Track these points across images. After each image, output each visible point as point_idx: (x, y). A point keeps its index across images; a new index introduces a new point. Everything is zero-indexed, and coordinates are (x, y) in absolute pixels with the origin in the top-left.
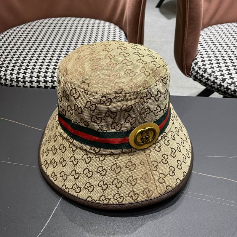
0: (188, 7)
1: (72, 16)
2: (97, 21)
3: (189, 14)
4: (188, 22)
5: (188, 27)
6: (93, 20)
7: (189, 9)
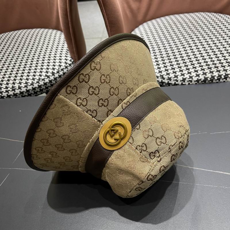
0: (105, 14)
1: (25, 29)
2: (46, 30)
3: (108, 19)
4: (109, 26)
5: (110, 30)
6: (42, 30)
7: (106, 15)
